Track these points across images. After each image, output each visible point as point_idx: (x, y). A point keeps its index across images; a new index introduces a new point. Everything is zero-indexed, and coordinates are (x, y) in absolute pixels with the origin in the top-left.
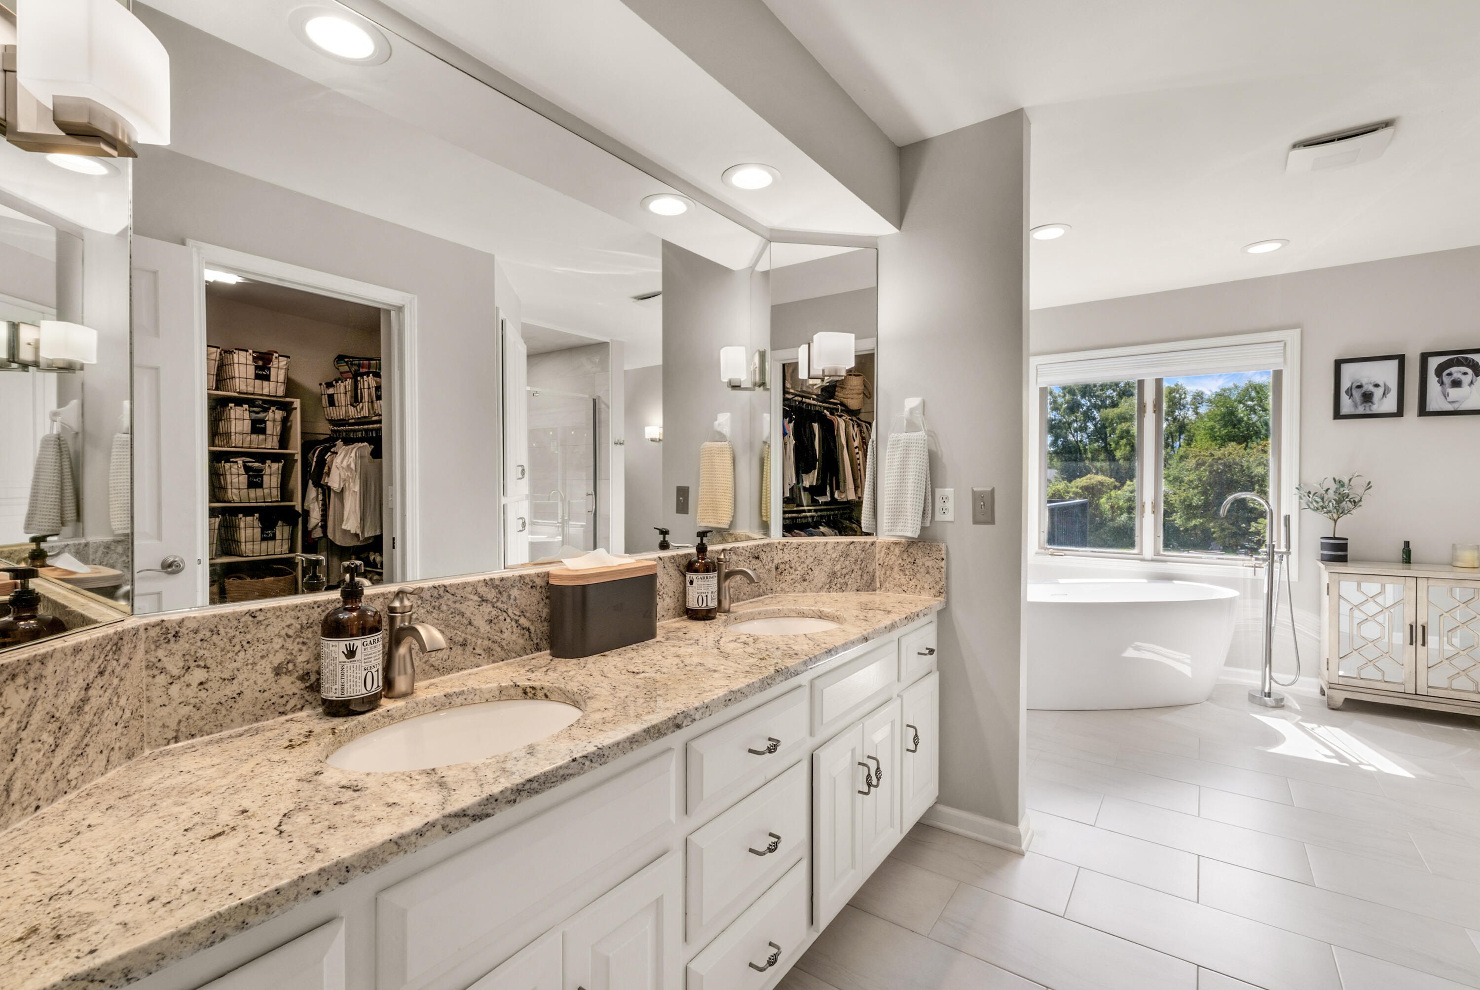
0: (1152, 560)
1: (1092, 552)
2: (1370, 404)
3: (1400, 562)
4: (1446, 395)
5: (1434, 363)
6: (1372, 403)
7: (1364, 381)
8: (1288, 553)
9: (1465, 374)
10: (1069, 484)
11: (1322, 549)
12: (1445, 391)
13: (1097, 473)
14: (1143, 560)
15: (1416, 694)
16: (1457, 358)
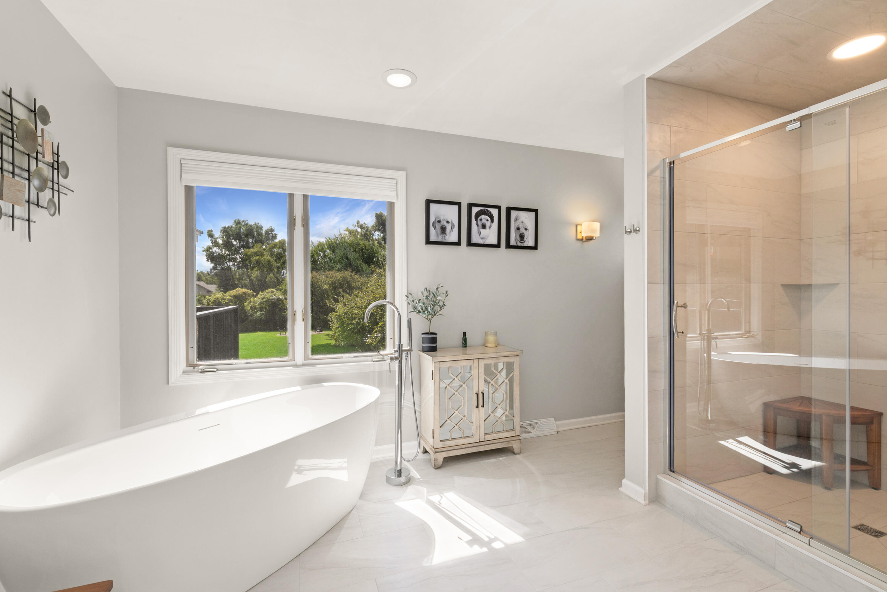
0: (304, 365)
1: (247, 363)
2: (445, 235)
3: (460, 347)
4: (479, 233)
5: (475, 210)
6: (446, 234)
7: (442, 218)
8: (411, 350)
9: (487, 220)
10: (225, 294)
11: (423, 343)
12: (479, 230)
13: (242, 288)
14: (295, 366)
15: (479, 442)
16: (484, 209)
